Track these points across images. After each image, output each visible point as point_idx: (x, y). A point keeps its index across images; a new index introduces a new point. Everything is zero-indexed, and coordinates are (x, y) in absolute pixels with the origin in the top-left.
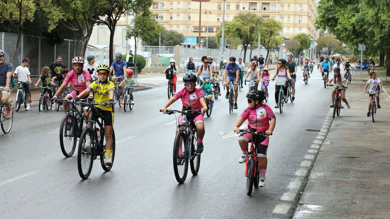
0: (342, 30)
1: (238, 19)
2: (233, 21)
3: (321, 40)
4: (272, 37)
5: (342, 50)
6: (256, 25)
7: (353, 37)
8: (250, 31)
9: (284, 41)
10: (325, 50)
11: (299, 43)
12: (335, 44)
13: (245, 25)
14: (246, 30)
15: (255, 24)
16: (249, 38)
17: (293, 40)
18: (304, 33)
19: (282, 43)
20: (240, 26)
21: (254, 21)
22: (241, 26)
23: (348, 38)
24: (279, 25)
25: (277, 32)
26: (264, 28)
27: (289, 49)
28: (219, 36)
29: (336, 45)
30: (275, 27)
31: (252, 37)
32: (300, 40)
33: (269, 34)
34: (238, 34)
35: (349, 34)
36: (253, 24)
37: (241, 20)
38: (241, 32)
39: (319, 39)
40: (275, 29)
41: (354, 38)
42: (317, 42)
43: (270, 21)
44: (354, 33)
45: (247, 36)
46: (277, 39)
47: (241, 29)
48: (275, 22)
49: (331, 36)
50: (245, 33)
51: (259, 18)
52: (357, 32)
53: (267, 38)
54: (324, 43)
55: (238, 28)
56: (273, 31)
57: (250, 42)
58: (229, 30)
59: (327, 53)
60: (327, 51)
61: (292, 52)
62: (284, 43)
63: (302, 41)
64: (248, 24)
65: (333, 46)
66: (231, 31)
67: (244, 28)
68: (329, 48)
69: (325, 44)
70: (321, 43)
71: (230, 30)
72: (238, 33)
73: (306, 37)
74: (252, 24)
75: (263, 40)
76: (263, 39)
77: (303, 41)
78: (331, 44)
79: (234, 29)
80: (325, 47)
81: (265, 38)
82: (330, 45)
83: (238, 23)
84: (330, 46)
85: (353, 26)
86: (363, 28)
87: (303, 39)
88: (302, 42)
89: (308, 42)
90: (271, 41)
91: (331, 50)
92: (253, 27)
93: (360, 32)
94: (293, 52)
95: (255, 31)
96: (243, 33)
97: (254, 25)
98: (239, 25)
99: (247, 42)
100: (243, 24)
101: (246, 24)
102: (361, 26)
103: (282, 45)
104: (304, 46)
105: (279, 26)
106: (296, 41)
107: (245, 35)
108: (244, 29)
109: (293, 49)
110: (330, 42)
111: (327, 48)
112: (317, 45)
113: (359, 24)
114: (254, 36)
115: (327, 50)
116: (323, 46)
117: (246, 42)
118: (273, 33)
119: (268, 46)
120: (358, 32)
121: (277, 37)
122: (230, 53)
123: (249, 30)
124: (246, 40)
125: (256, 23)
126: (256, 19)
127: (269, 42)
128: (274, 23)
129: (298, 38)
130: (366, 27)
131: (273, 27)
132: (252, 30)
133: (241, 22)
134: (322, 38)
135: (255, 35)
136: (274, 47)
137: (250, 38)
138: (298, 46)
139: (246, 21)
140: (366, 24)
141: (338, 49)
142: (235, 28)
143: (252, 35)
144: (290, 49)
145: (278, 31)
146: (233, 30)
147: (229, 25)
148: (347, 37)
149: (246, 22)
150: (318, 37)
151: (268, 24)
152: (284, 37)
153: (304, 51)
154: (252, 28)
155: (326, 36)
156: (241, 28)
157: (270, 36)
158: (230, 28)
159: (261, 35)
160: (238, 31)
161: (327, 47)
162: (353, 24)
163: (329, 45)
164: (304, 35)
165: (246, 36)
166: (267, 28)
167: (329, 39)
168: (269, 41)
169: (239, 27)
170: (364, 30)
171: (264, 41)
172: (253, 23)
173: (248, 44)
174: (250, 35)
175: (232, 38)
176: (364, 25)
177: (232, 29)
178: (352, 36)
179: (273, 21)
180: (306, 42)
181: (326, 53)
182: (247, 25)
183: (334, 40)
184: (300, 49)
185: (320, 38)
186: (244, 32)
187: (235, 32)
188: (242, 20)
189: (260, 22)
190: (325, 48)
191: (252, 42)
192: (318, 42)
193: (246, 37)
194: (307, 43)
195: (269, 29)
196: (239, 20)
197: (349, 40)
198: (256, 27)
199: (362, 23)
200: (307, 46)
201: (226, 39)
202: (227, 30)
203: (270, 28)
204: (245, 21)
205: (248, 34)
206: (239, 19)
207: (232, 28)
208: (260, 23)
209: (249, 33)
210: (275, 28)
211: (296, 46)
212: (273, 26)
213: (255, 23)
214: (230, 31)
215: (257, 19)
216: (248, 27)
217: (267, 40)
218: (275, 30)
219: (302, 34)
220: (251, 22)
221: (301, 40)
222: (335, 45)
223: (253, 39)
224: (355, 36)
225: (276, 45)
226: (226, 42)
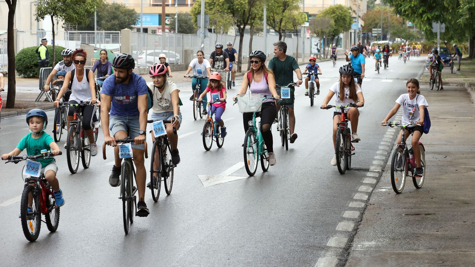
3: (370, 16)
4: (287, 13)
5: (405, 32)
7: (421, 10)
8: (248, 2)
9: (307, 19)
10: (376, 32)
11: (332, 22)
12: (393, 22)
14: (242, 1)
16: (248, 15)
17: (323, 17)
18: (340, 5)
19: (303, 23)
23: (414, 12)
25: (295, 4)
27: (315, 32)
28: (196, 12)
29: (396, 23)
31: (252, 13)
32: (334, 16)
33: (282, 7)
34: (229, 8)
35: (415, 5)
38: (234, 5)
39: (366, 15)
41: (424, 12)
42: (362, 19)
44: (423, 4)
45: (244, 11)
46: (295, 16)
49: (386, 10)
50: (241, 6)
52: (429, 2)
53: (277, 14)
54: (375, 20)
56: (288, 3)
57: (249, 22)
58: (213, 2)
60: (380, 34)
61: (321, 38)
62: (308, 22)
63: (337, 18)
65: (390, 26)
66: (217, 3)
68: (383, 30)
69: (376, 22)
70: (371, 21)
71: (215, 1)
73: (344, 12)
75: (271, 18)
76: (272, 16)
77: (339, 18)
78: (386, 23)
80: (376, 28)
81: (275, 15)
82: (385, 24)
84: (384, 26)
87: (340, 15)
88: (339, 20)
89: (348, 20)
90: (284, 18)
91: (387, 32)
93: (435, 1)
94: (323, 37)
95: (258, 2)
96: (237, 7)
99: (244, 21)
103: (303, 25)
104: (341, 27)
106: (327, 18)
107: (241, 10)
109: (322, 32)
110: (385, 19)
111: (380, 29)
112: (363, 25)
114: (256, 12)
115: (380, 32)
116: (373, 26)
117: (242, 22)
118: (288, 6)
119: (280, 28)
120: (431, 2)
121: (295, 13)
122: (216, 41)
123: (246, 1)
124: (243, 19)
127: (281, 22)
129: (330, 13)
134: (371, 13)
135: (258, 10)
136: (290, 29)
137: (250, 15)
138: (331, 26)
141: (398, 30)
143: (252, 9)
144: (317, 32)
145: (296, 1)
148: (412, 10)
150: (365, 11)
153: (341, 35)
155: (377, 9)
157: (283, 11)
159: (268, 10)
160: (228, 3)
161: (380, 28)
163: (383, 24)
164: (340, 8)
165: (242, 11)
167: (384, 14)
168: (282, 19)
171: (274, 20)
173: (245, 24)
174: (249, 9)
175: (218, 15)
178: (420, 8)
180: (344, 20)
181: (378, 37)
183: (391, 16)
184: (334, 32)
185: (367, 12)
187: (223, 5)
190: (376, 29)
191: (253, 21)
192: (365, 18)
193: (241, 13)
194: (346, 20)
197: (416, 15)
200: (347, 26)
201: (209, 17)
202: (210, 2)
205: (245, 8)
209: (247, 7)
211: (327, 28)
214: (215, 3)
217: (278, 18)
219: (337, 6)
221: (336, 16)
222: (393, 23)
223: (254, 16)
224: (425, 8)
225: (292, 26)
226: (209, 23)
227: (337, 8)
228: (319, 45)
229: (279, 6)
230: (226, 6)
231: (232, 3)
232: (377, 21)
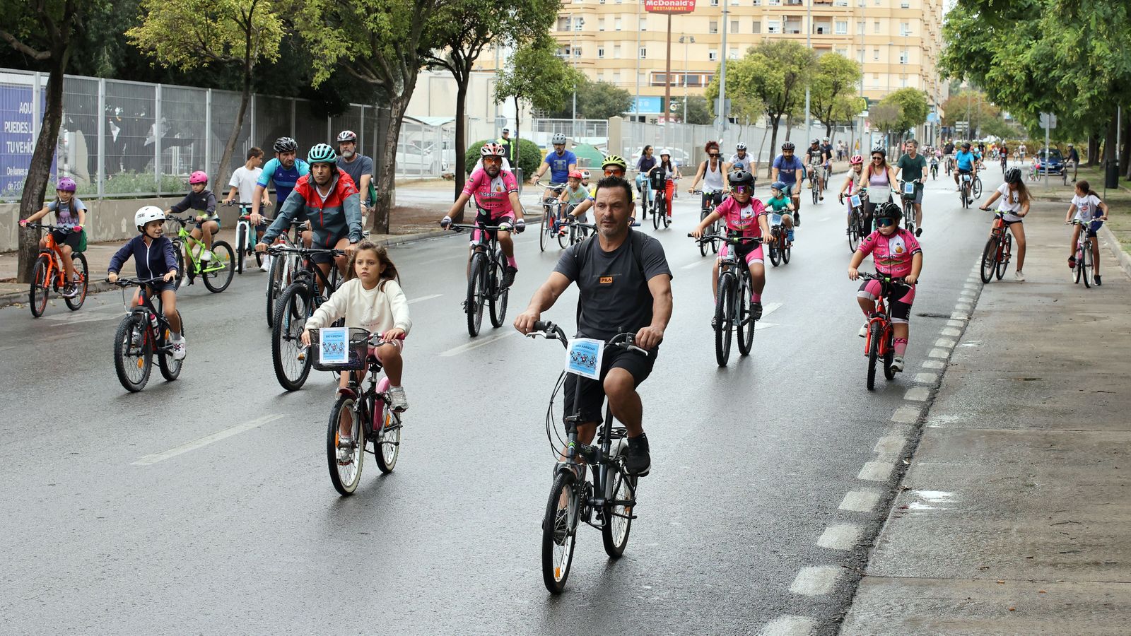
0: (1003, 81)
1: (757, 54)
2: (745, 59)
3: (953, 104)
4: (838, 97)
5: (1001, 127)
6: (800, 69)
7: (1026, 98)
8: (785, 82)
9: (866, 106)
10: (961, 126)
11: (901, 111)
12: (984, 112)
13: (774, 68)
14: (776, 81)
15: (797, 67)
16: (784, 100)
17: (888, 104)
18: (912, 88)
19: (861, 112)
20: (762, 71)
21: (795, 60)
22: (765, 71)
23: (1015, 100)
24: (853, 68)
25: (849, 86)
26: (820, 76)
27: (876, 125)
28: (713, 95)
29: (988, 115)
30: (844, 73)
31: (790, 97)
32: (904, 103)
33: (831, 90)
34: (758, 90)
35: (1017, 90)
36: (792, 66)
37: (764, 58)
38: (765, 86)
39: (948, 102)
40: (844, 79)
41: (1030, 100)
42: (942, 108)
43: (834, 59)
44: (1028, 89)
45: (780, 93)
46: (849, 102)
47: (766, 77)
49: (975, 95)
50: (775, 87)
51: (807, 53)
52: (1036, 86)
53: (825, 99)
54: (959, 110)
55: (757, 76)
56: (840, 84)
57: (786, 110)
58: (736, 81)
59: (966, 135)
60: (967, 129)
61: (885, 133)
62: (867, 110)
63: (908, 106)
64: (781, 66)
65: (980, 118)
66: (742, 82)
67: (773, 76)
68: (971, 123)
69: (961, 112)
70: (953, 111)
71: (738, 80)
72: (757, 87)
73: (917, 98)
74: (790, 66)
75: (817, 104)
76: (818, 102)
77: (910, 106)
78: (976, 114)
79: (748, 77)
80: (962, 120)
81: (822, 100)
82: (973, 116)
83: (758, 63)
84: (972, 118)
85: (1027, 71)
86: (1050, 75)
87: (911, 101)
88: (910, 109)
89: (923, 109)
90: (834, 105)
91: (976, 127)
92: (793, 74)
93: (1043, 85)
94: (888, 132)
95: (798, 83)
96: (770, 88)
97: (795, 69)
98: (761, 69)
99: (778, 108)
100: (769, 65)
101: (777, 65)
102: (1044, 71)
103: (861, 115)
104: (913, 118)
105: (853, 70)
106: (893, 106)
107: (775, 93)
108: (773, 79)
109: (886, 124)
110: (973, 109)
111: (967, 123)
112: (943, 117)
113: (1041, 66)
114: (796, 95)
115: (967, 127)
116: (957, 118)
117: (776, 109)
118: (840, 88)
119: (828, 119)
120: (1039, 86)
121: (850, 97)
122: (740, 136)
123: (783, 81)
124: (777, 105)
125: (800, 65)
126: (800, 55)
127: (830, 109)
128: (843, 63)
129: (897, 98)
130: (1056, 73)
131: (841, 72)
132: (790, 80)
133: (763, 62)
134: (954, 99)
135: (799, 93)
136: (842, 120)
137: (787, 99)
138: (899, 117)
139: (777, 58)
140: (1056, 66)
141: (992, 124)
142: (751, 76)
143: (789, 91)
144: (879, 124)
145: (851, 82)
146: (747, 79)
147: (736, 70)
148: (1013, 97)
149: (777, 62)
150: (946, 97)
151: (828, 65)
152: (865, 98)
153: (913, 130)
154: (791, 75)
155: (963, 95)
156: (765, 75)
157: (834, 95)
158: (740, 75)
159: (812, 93)
160: (756, 83)
161: (966, 121)
162: (1027, 67)
163: (971, 116)
164: (912, 92)
165: (777, 94)
166: (826, 76)
167: (972, 102)
168: (831, 106)
169: (759, 73)
170: (1053, 80)
171: (820, 107)
172: (793, 63)
173: (781, 112)
174: (786, 92)
175: (743, 99)
176: (1052, 69)
177: (743, 78)
178: (1025, 94)
179: (840, 60)
180: (917, 108)
181: (963, 134)
182: (778, 68)
183: (982, 105)
184: (902, 125)
185: (949, 98)
186: (772, 86)
187: (750, 85)
188: (766, 56)
189: (808, 61)
190: (961, 123)
191: (791, 108)
192: (946, 107)
193: (775, 96)
194: (920, 110)
195: (830, 78)
196: (760, 58)
197: (1018, 104)
198: (800, 72)
199: (1047, 64)
200: (921, 117)
201: (730, 101)
202: (732, 81)
203: (834, 76)
204: (774, 58)
205: (781, 90)
206: (760, 56)
207: (742, 76)
208: (810, 65)
209: (783, 89)
210: (844, 76)
211: (894, 119)
212: (841, 70)
213: (799, 63)
214: (739, 83)
215: (802, 54)
216: (781, 74)
217: (826, 104)
218: (844, 81)
219: (908, 90)
220: (789, 62)
221: (906, 103)
222: (984, 115)
223: (792, 101)
224: (1031, 94)
225: (846, 116)
226: (730, 109)
227: (908, 93)
228: (882, 142)
229: (827, 89)
230: (755, 87)
231: (762, 83)
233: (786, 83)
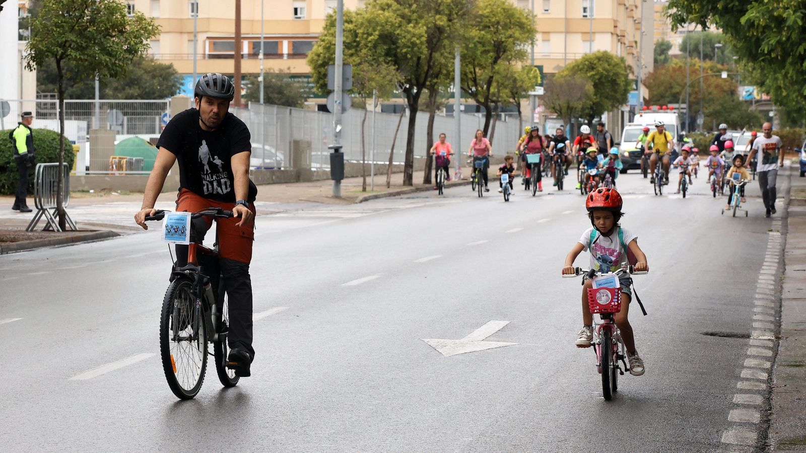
2: (367, 8)
3: (662, 78)
4: (501, 65)
6: (450, 21)
8: (427, 42)
9: (539, 79)
11: (590, 88)
12: (710, 90)
13: (409, 21)
14: (414, 39)
15: (445, 18)
16: (426, 68)
17: (570, 76)
18: (605, 52)
19: (533, 87)
20: (392, 25)
21: (441, 8)
22: (397, 25)
24: (523, 21)
25: (517, 48)
26: (474, 33)
27: (554, 108)
30: (510, 28)
31: (434, 63)
32: (594, 75)
33: (491, 54)
34: (387, 54)
36: (438, 16)
37: (395, 5)
38: (398, 47)
39: (654, 76)
40: (510, 36)
42: (646, 85)
43: (495, 7)
45: (419, 58)
46: (515, 73)
47: (398, 34)
48: (510, 12)
49: (695, 65)
50: (413, 48)
53: (482, 67)
54: (671, 87)
55: (386, 32)
56: (504, 44)
57: (428, 83)
58: (355, 41)
62: (541, 85)
63: (599, 79)
64: (421, 17)
65: (704, 99)
66: (363, 42)
67: (409, 32)
68: (690, 107)
70: (663, 88)
71: (358, 39)
72: (387, 50)
73: (614, 66)
74: (435, 17)
75: (470, 76)
76: (471, 72)
77: (603, 80)
78: (696, 93)
79: (371, 35)
80: (677, 102)
81: (477, 69)
82: (694, 96)
83: (387, 14)
84: (693, 99)
87: (604, 72)
89: (622, 84)
90: (496, 77)
91: (698, 112)
94: (570, 120)
95: (445, 42)
96: (404, 50)
97: (442, 21)
98: (391, 22)
99: (417, 80)
100: (403, 16)
101: (415, 16)
103: (532, 93)
104: (607, 98)
105: (524, 24)
106: (579, 79)
107: (411, 58)
108: (409, 36)
109: (568, 107)
110: (692, 86)
111: (684, 106)
112: (648, 97)
114: (443, 61)
115: (684, 111)
116: (669, 99)
117: (414, 81)
118: (505, 51)
119: (487, 98)
121: (517, 66)
123: (424, 39)
124: (415, 76)
125: (450, 15)
127: (489, 83)
129: (583, 68)
131: (506, 27)
132: (434, 38)
133: (395, 11)
134: (664, 71)
135: (447, 57)
137: (430, 67)
138: (588, 97)
139: (414, 6)
141: (724, 105)
142: (377, 33)
143: (434, 53)
144: (557, 107)
145: (520, 42)
146: (370, 38)
147: (354, 24)
149: (414, 12)
150: (651, 69)
151: (487, 17)
152: (538, 67)
153: (605, 117)
154: (437, 30)
155: (676, 64)
156: (398, 32)
157: (495, 62)
158: (360, 31)
159: (463, 58)
160: (385, 43)
161: (683, 102)
163: (690, 95)
164: (604, 58)
165: (415, 59)
166: (483, 32)
167: (691, 75)
168: (491, 77)
169: (388, 27)
171: (475, 80)
172: (438, 12)
173: (420, 87)
174: (428, 55)
175: (367, 67)
177: (365, 36)
179: (504, 9)
180: (614, 83)
182: (416, 20)
183: (705, 79)
184: (592, 107)
185: (655, 70)
186: (409, 47)
187: (375, 46)
189: (462, 9)
190: (676, 105)
191: (435, 81)
192: (650, 83)
193: (413, 61)
194: (618, 85)
195: (489, 36)
196: (389, 6)
198: (449, 26)
200: (618, 96)
201: (350, 69)
203: (495, 33)
204: (410, 6)
205: (421, 53)
207: (363, 33)
208: (464, 14)
209: (425, 50)
210: (510, 32)
211: (580, 99)
212: (506, 24)
213: (447, 12)
214: (359, 43)
216: (421, 30)
217: (484, 76)
218: (511, 40)
219: (599, 55)
220: (433, 12)
222: (710, 93)
223: (437, 69)
225: (510, 94)
226: (350, 78)
227: (599, 59)
229: (486, 52)
230: (382, 49)
231: (394, 43)
232: (676, 89)
233: (429, 41)
